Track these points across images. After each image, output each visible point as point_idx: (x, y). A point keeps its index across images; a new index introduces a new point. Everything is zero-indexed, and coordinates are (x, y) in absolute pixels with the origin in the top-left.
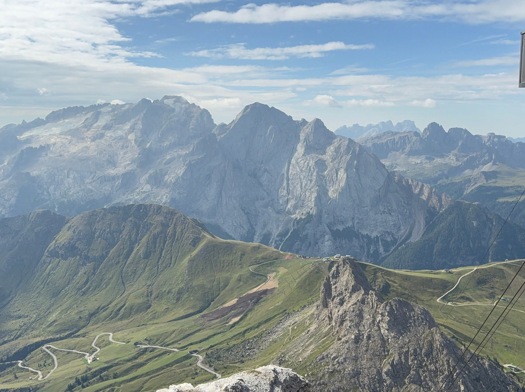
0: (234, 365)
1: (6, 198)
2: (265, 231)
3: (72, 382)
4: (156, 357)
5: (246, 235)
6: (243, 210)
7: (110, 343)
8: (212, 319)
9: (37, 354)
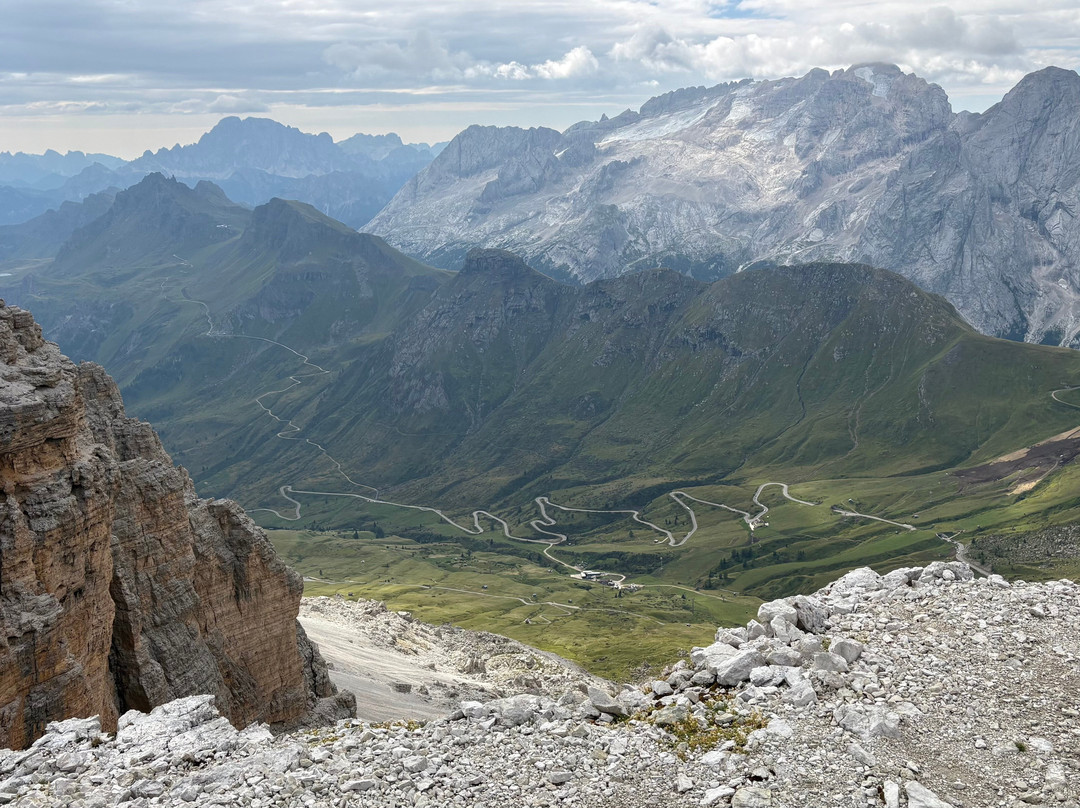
0: (1034, 568)
1: (580, 247)
2: (1049, 326)
3: (727, 556)
4: (872, 535)
5: (1009, 331)
6: (1007, 284)
7: (785, 501)
8: (975, 480)
9: (661, 504)
